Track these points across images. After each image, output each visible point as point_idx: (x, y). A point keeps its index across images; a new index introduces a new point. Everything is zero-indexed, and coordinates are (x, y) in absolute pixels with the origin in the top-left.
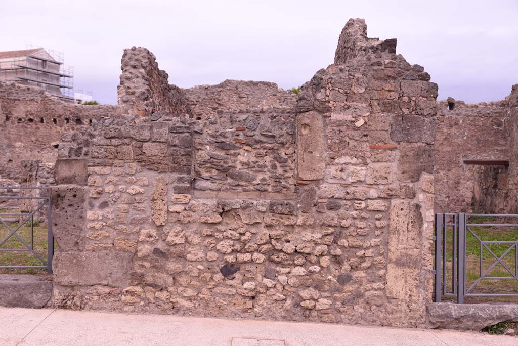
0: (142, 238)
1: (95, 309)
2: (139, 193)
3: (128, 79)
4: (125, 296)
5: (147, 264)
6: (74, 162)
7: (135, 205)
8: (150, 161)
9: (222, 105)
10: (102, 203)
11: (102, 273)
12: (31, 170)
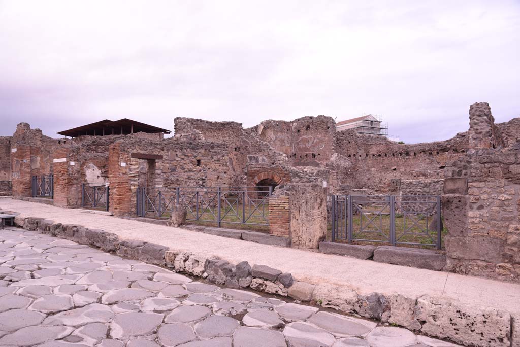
0: (510, 230)
1: (476, 276)
2: (508, 200)
3: (476, 124)
4: (498, 269)
5: (516, 249)
6: (457, 180)
7: (505, 208)
8: (515, 178)
9: (511, 136)
10: (479, 206)
11: (480, 252)
12: (396, 185)
